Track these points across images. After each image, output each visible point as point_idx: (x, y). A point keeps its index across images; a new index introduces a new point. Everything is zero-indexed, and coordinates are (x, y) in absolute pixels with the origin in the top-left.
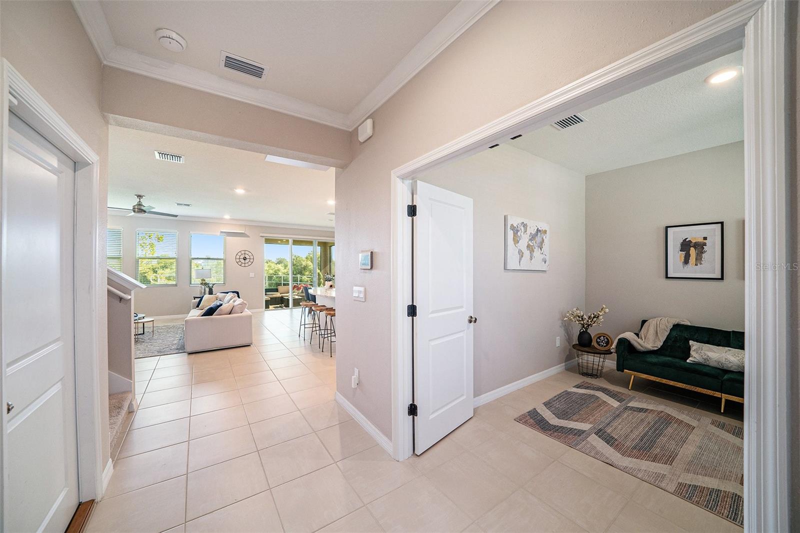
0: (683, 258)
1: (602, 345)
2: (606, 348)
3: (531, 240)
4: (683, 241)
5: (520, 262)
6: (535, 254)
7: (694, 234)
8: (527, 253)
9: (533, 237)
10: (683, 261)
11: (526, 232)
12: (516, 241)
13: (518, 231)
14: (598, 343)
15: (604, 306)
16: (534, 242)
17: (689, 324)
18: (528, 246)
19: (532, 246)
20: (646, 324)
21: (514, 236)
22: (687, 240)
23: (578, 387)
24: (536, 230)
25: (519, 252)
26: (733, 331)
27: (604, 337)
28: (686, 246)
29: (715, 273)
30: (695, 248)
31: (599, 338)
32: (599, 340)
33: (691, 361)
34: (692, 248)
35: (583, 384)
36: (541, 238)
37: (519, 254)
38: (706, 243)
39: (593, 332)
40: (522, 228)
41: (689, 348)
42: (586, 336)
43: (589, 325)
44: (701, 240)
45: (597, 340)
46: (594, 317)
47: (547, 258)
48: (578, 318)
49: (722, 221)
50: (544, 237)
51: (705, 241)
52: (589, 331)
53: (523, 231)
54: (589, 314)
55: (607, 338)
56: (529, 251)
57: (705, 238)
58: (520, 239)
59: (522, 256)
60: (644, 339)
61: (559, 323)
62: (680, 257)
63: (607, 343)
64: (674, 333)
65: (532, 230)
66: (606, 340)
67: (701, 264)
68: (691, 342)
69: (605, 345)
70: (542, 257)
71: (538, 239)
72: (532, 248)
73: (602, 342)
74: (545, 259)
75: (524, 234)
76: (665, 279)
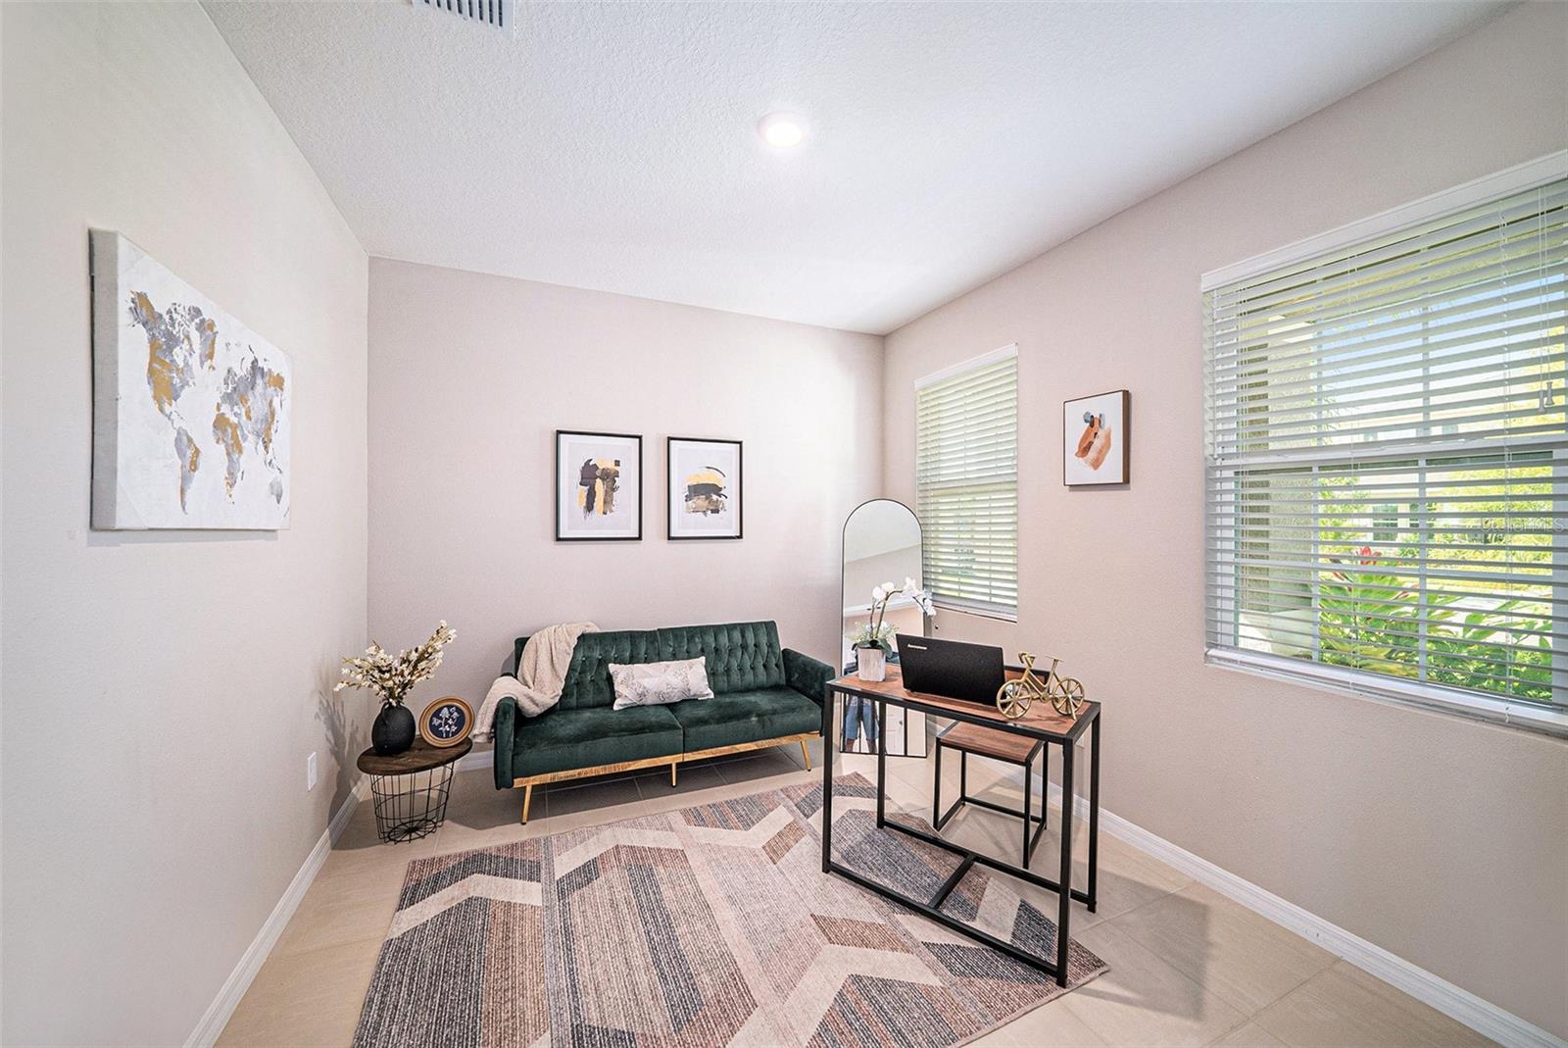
0: (585, 500)
1: (447, 732)
2: (459, 738)
3: (228, 398)
4: (585, 464)
5: (183, 491)
6: (244, 462)
7: (604, 451)
8: (214, 454)
9: (238, 391)
10: (584, 504)
11: (211, 356)
12: (165, 386)
13: (172, 341)
14: (435, 730)
15: (444, 624)
16: (243, 410)
17: (598, 631)
18: (220, 423)
19: (235, 427)
20: (529, 647)
21: (153, 358)
22: (591, 463)
23: (411, 896)
24: (248, 364)
25: (178, 441)
26: (659, 630)
27: (449, 707)
28: (589, 474)
29: (629, 528)
30: (603, 479)
31: (437, 714)
32: (436, 722)
33: (621, 705)
34: (598, 480)
35: (415, 876)
36: (266, 403)
37: (181, 454)
38: (618, 472)
39: (416, 703)
40: (195, 335)
41: (610, 679)
42: (400, 720)
43: (404, 686)
44: (611, 465)
45: (431, 721)
46: (419, 660)
47: (285, 482)
48: (376, 674)
49: (640, 434)
50: (276, 403)
51: (617, 468)
52: (406, 703)
53: (197, 347)
54: (402, 654)
55: (458, 710)
56: (222, 446)
57: (617, 463)
58: (185, 384)
59: (194, 466)
60: (532, 685)
61: (314, 707)
62: (580, 497)
63: (460, 723)
64: (580, 657)
65: (233, 358)
66: (455, 714)
67: (611, 511)
68: (612, 667)
69: (454, 728)
70: (271, 475)
71: (257, 402)
72: (235, 437)
73: (446, 723)
74: (279, 483)
75: (202, 363)
76: (553, 543)
